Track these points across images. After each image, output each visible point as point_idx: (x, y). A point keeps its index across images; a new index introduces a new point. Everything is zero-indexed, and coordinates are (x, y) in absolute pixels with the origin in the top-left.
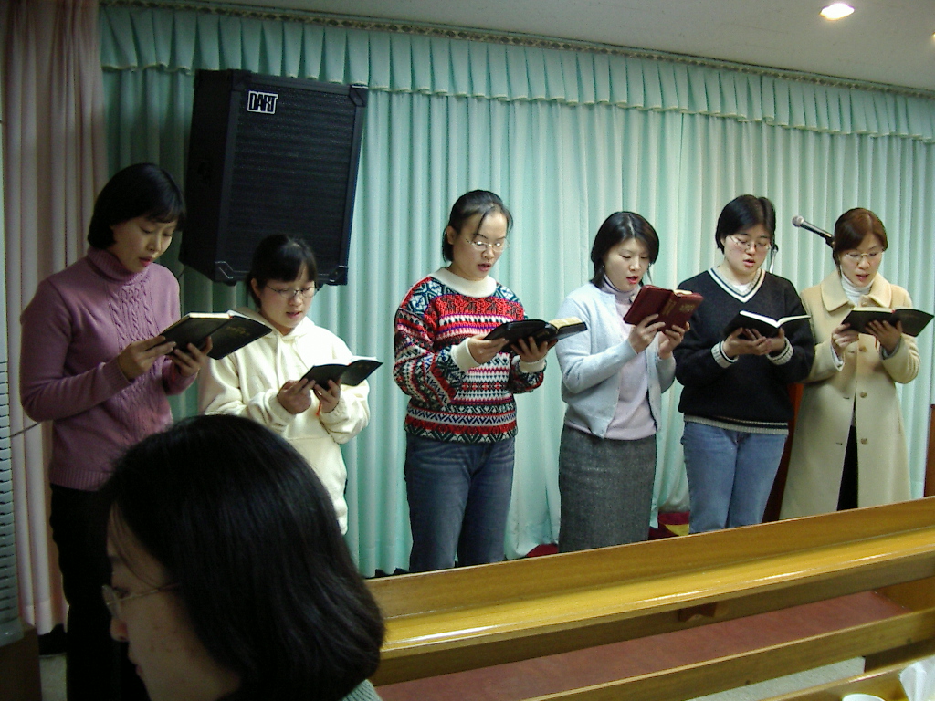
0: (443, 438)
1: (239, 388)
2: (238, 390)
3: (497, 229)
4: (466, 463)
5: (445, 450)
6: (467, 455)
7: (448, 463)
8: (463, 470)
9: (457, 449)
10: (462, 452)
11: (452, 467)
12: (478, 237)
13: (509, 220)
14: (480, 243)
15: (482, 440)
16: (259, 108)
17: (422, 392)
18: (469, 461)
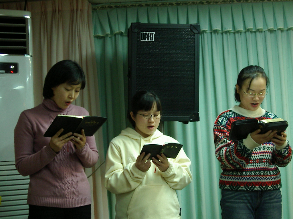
0: (234, 189)
1: (122, 163)
2: (121, 164)
3: (260, 86)
4: (249, 203)
5: (237, 195)
6: (249, 198)
7: (239, 203)
8: (248, 207)
9: (243, 195)
10: (246, 197)
11: (241, 205)
12: (250, 91)
13: (267, 80)
14: (251, 93)
15: (256, 189)
16: (146, 39)
17: (231, 164)
18: (251, 201)
